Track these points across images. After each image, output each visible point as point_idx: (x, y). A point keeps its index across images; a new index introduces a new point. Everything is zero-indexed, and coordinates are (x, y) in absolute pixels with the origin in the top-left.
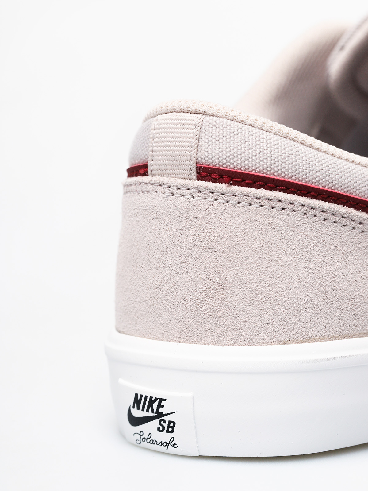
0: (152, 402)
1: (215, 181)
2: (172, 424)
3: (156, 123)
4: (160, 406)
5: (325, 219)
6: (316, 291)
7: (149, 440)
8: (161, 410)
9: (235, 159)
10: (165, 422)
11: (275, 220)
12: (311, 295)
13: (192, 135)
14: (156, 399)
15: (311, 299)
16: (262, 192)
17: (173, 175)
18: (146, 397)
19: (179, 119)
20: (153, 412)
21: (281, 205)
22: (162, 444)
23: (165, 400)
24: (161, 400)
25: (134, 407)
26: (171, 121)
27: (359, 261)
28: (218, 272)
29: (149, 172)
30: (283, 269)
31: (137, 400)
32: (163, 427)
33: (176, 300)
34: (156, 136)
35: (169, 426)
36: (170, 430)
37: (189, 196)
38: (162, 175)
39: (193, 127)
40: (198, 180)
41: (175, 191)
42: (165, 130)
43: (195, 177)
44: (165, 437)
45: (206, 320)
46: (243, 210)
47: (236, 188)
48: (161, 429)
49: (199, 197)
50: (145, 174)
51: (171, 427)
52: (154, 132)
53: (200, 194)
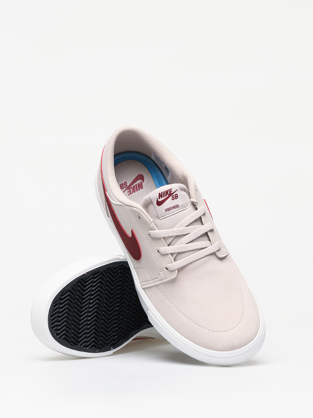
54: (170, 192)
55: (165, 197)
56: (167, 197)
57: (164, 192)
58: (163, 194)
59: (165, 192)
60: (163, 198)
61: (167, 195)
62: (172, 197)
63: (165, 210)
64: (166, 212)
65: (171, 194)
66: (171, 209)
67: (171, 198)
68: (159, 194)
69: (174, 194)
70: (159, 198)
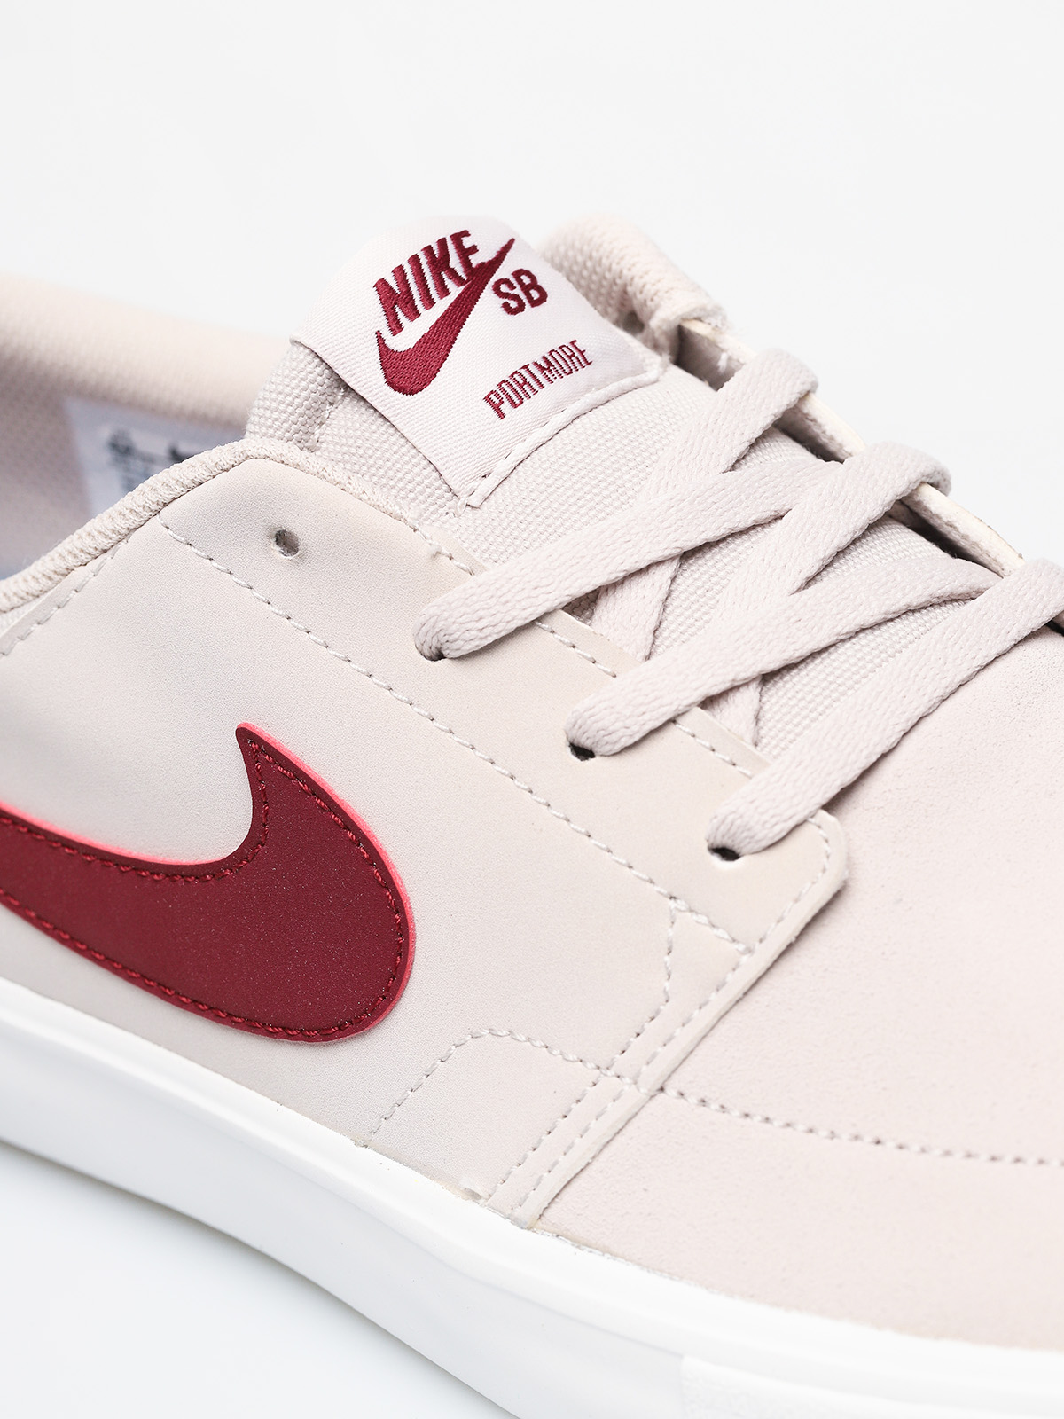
54: (465, 254)
55: (442, 305)
56: (450, 300)
57: (415, 260)
58: (410, 278)
59: (424, 260)
60: (428, 318)
61: (449, 284)
62: (496, 289)
63: (487, 399)
64: (502, 416)
65: (478, 277)
66: (529, 379)
67: (488, 301)
68: (382, 286)
69: (504, 272)
70: (396, 327)
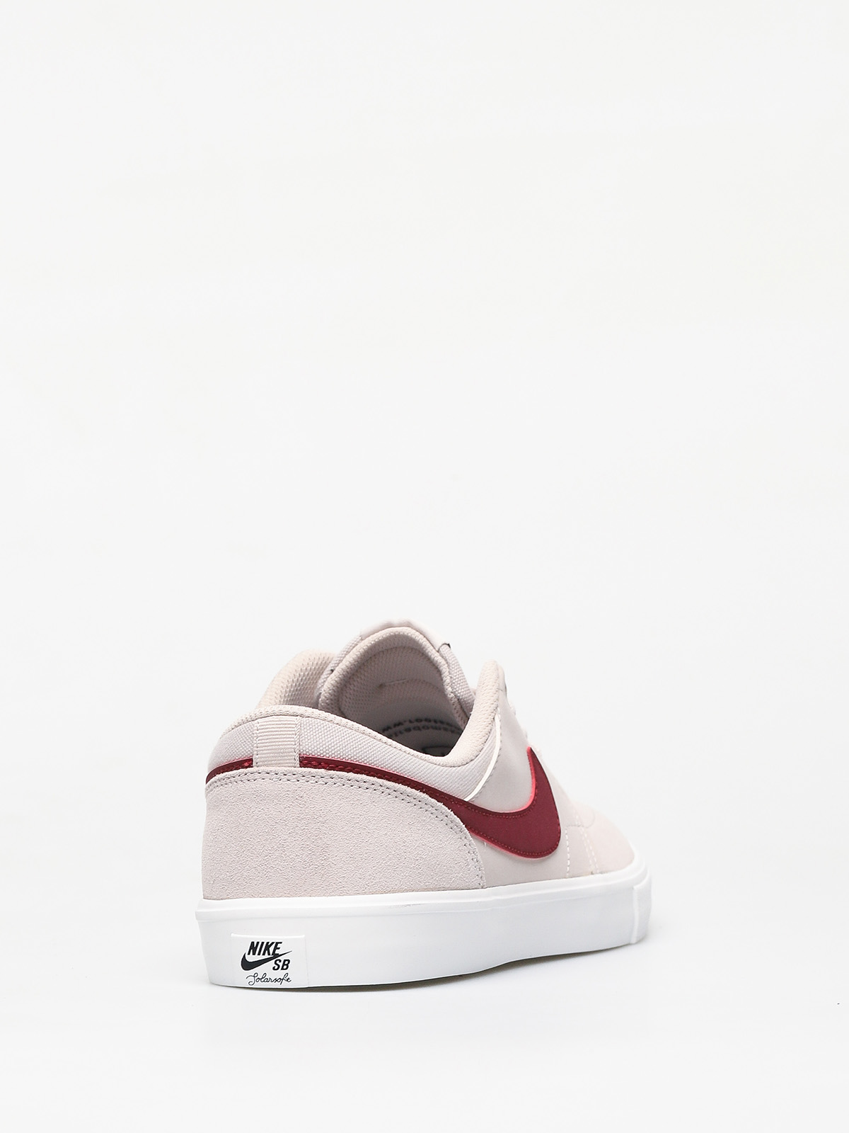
0: (268, 946)
1: (315, 767)
2: (286, 962)
3: (258, 725)
4: (276, 948)
5: (396, 797)
6: (394, 853)
7: (263, 980)
8: (277, 952)
9: (330, 750)
10: (280, 961)
11: (362, 797)
12: (390, 856)
13: (294, 732)
14: (273, 943)
15: (390, 859)
16: (351, 775)
17: (279, 765)
18: (263, 943)
19: (280, 721)
20: (269, 954)
21: (366, 785)
22: (276, 980)
23: (281, 943)
24: (277, 943)
25: (249, 954)
26: (273, 723)
27: (420, 831)
28: (321, 839)
29: (254, 764)
30: (370, 835)
31: (253, 948)
32: (279, 966)
33: (285, 864)
34: (259, 735)
35: (284, 964)
36: (285, 967)
37: (295, 780)
38: (267, 765)
39: (294, 726)
40: (301, 767)
41: (283, 777)
42: (269, 730)
43: (298, 765)
44: (280, 974)
45: (312, 877)
46: (339, 789)
47: (332, 772)
48: (276, 967)
49: (302, 780)
50: (250, 766)
51: (286, 964)
52: (258, 732)
53: (303, 778)
